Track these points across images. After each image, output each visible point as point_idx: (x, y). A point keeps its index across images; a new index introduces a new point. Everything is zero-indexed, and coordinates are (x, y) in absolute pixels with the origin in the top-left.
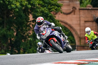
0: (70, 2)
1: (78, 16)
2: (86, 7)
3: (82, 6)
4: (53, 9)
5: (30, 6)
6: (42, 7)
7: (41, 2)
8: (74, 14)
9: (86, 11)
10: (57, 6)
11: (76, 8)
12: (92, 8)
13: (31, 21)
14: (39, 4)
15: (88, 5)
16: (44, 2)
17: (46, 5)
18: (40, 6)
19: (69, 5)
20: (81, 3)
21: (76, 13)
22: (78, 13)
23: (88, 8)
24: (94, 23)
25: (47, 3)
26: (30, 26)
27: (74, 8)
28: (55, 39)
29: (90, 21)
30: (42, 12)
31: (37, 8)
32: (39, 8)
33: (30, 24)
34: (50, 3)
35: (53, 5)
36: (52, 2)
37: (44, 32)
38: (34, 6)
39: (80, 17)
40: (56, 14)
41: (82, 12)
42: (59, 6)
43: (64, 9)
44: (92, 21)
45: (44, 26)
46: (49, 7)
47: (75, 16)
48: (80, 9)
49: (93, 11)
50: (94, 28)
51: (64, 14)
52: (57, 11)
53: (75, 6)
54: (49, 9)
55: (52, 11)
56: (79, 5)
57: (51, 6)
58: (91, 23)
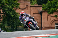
0: (25, 2)
1: (29, 10)
2: (34, 5)
3: (32, 5)
4: (15, 7)
5: (1, 5)
6: (8, 5)
7: (8, 2)
8: (27, 9)
9: (34, 7)
10: (17, 4)
11: (28, 6)
12: (38, 6)
13: (1, 14)
14: (6, 4)
15: (36, 4)
16: (9, 2)
17: (11, 4)
18: (7, 5)
19: (24, 4)
20: (31, 3)
21: (28, 9)
22: (30, 8)
23: (35, 6)
24: (39, 14)
25: (11, 3)
26: (1, 17)
27: (27, 6)
28: (31, 23)
29: (36, 13)
30: (8, 8)
31: (5, 5)
32: (6, 6)
33: (1, 15)
34: (13, 3)
35: (14, 4)
36: (14, 2)
37: (25, 19)
38: (4, 5)
39: (30, 11)
40: (16, 9)
41: (32, 8)
42: (18, 5)
43: (21, 6)
44: (38, 13)
45: (25, 16)
46: (12, 5)
47: (28, 10)
48: (31, 6)
49: (38, 8)
50: (39, 17)
51: (21, 9)
52: (17, 8)
53: (28, 4)
54: (12, 6)
55: (14, 8)
56: (30, 4)
57: (13, 5)
58: (37, 14)
